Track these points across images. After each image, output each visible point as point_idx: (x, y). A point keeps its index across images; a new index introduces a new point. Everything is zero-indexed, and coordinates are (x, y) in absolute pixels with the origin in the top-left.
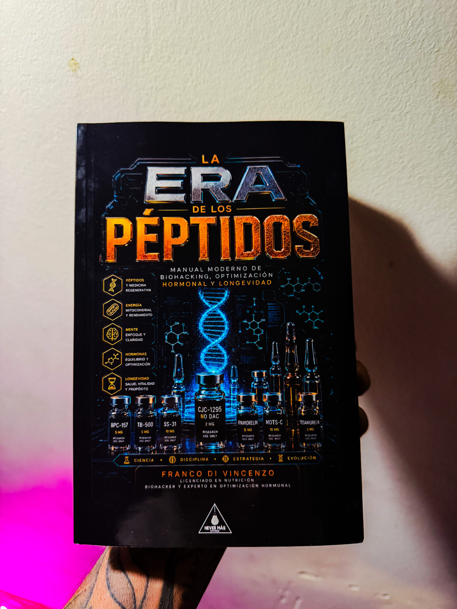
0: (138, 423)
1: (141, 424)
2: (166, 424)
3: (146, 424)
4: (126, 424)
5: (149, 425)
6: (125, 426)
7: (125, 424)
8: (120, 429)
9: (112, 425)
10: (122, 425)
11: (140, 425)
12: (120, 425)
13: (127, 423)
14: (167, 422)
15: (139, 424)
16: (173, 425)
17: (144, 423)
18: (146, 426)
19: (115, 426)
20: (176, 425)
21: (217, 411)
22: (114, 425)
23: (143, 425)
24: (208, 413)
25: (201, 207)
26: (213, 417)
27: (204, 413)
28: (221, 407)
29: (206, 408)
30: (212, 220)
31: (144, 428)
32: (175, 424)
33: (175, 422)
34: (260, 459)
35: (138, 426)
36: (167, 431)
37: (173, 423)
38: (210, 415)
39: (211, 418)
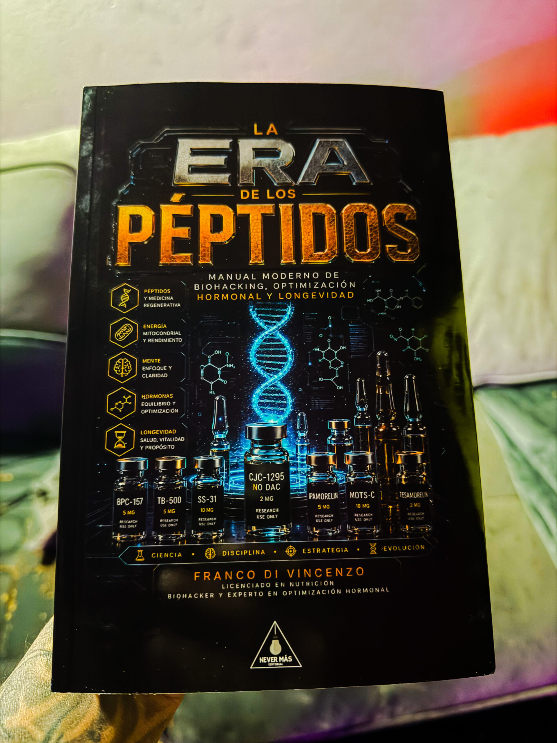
0: (159, 498)
1: (163, 499)
2: (201, 499)
3: (170, 500)
4: (140, 500)
5: (175, 502)
6: (138, 503)
7: (138, 500)
8: (131, 507)
9: (118, 502)
10: (133, 501)
11: (162, 501)
12: (131, 502)
13: (142, 498)
14: (202, 497)
15: (161, 499)
16: (212, 501)
17: (167, 499)
18: (170, 503)
19: (124, 504)
20: (215, 501)
21: (277, 479)
22: (122, 502)
23: (165, 500)
24: (264, 482)
25: (253, 191)
26: (272, 488)
27: (257, 482)
28: (283, 473)
29: (262, 475)
30: (269, 209)
31: (168, 506)
32: (214, 499)
33: (215, 497)
34: (342, 551)
35: (159, 503)
36: (203, 510)
37: (212, 497)
38: (267, 485)
39: (269, 490)
